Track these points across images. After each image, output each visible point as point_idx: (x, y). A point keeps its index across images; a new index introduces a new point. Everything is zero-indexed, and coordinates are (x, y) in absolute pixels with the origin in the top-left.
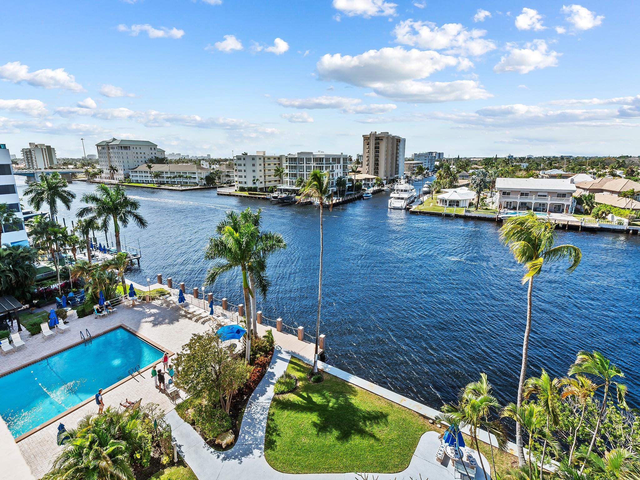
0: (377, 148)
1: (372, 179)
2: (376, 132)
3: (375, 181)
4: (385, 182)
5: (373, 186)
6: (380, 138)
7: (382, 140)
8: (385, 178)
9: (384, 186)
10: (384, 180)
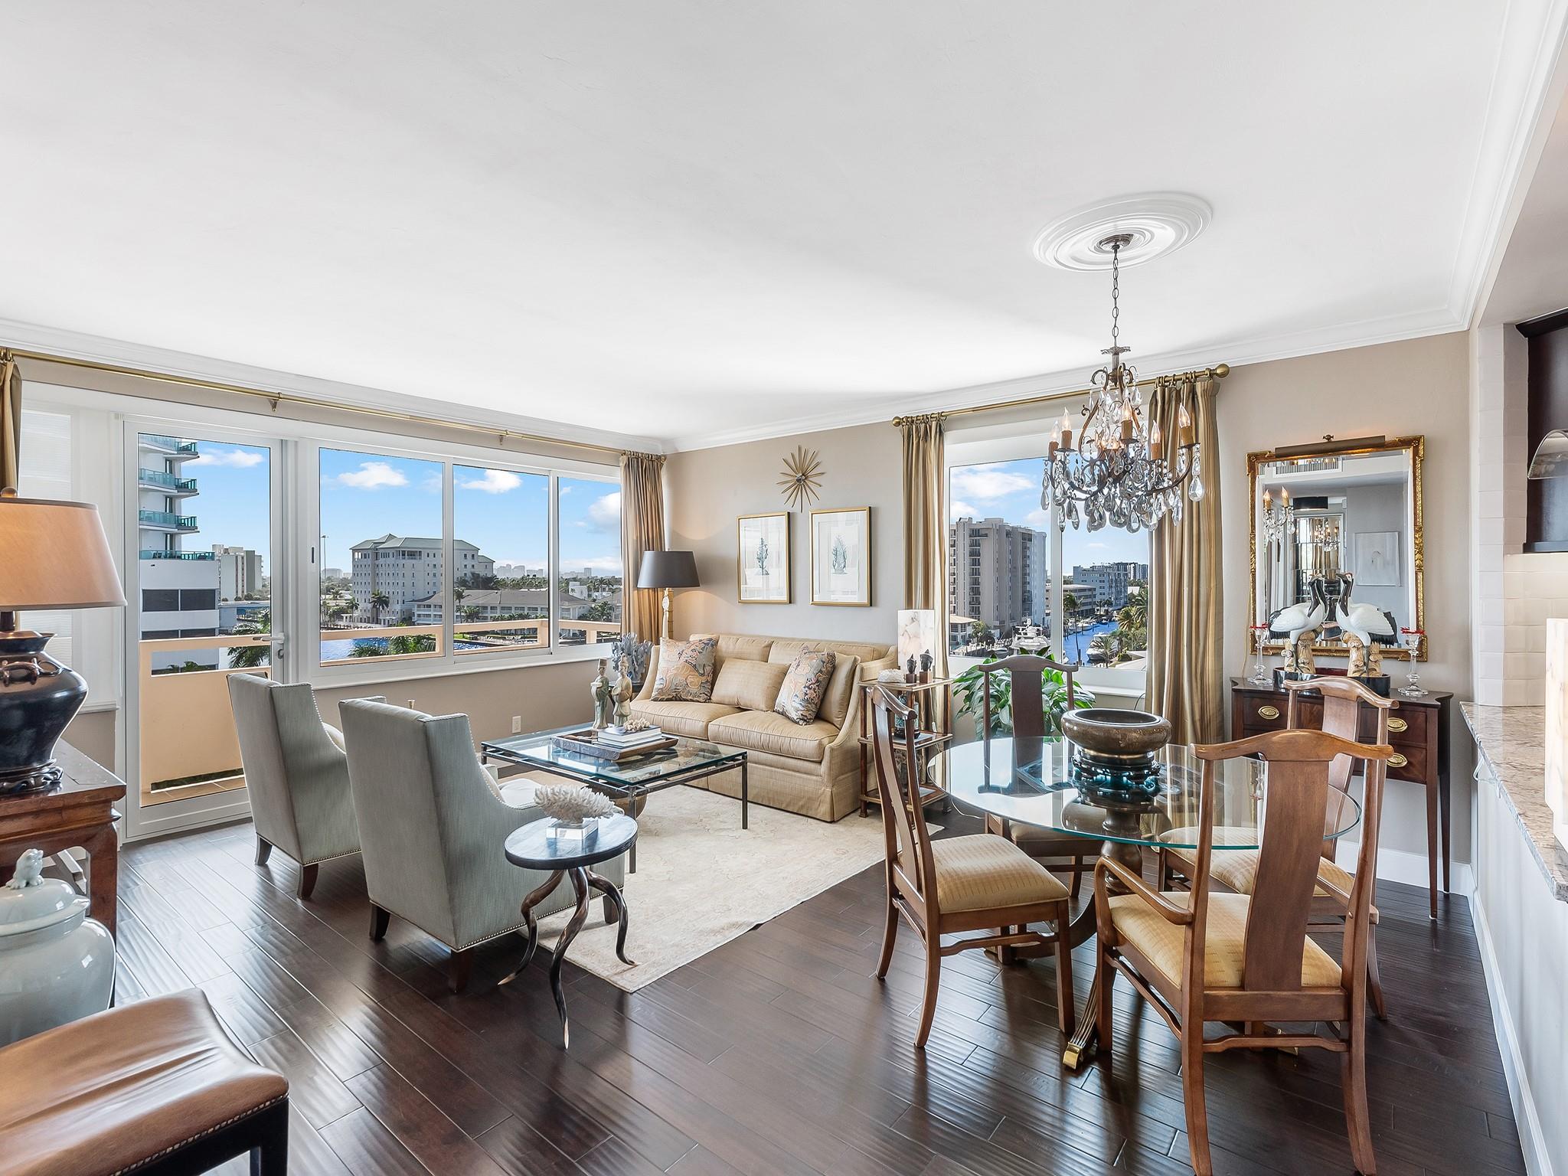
0: (975, 555)
1: (964, 626)
2: (970, 519)
3: (970, 630)
4: (996, 633)
5: (967, 643)
6: (983, 532)
7: (986, 535)
8: (997, 623)
9: (993, 642)
10: (995, 627)
